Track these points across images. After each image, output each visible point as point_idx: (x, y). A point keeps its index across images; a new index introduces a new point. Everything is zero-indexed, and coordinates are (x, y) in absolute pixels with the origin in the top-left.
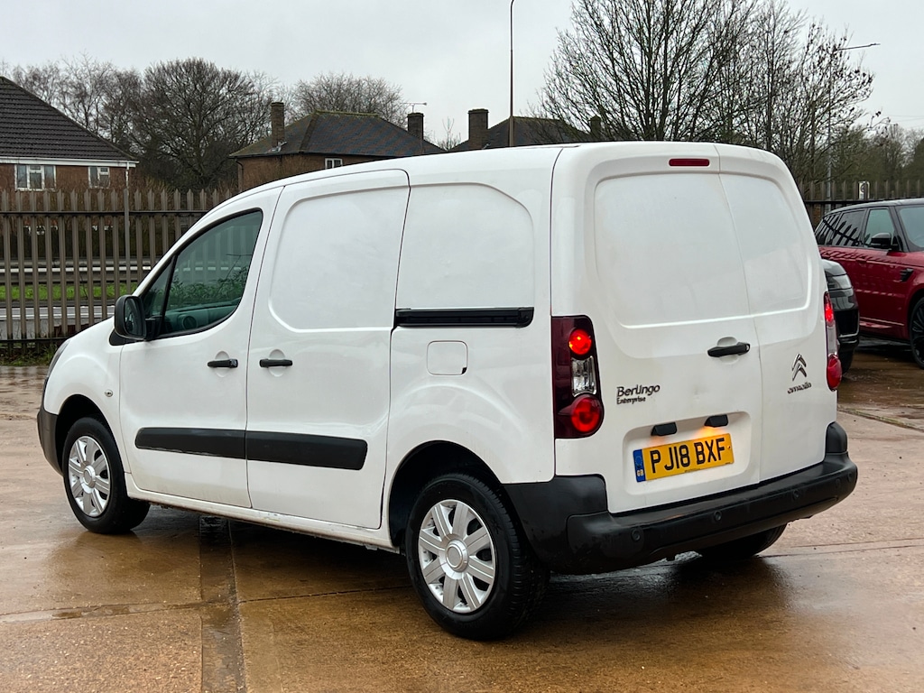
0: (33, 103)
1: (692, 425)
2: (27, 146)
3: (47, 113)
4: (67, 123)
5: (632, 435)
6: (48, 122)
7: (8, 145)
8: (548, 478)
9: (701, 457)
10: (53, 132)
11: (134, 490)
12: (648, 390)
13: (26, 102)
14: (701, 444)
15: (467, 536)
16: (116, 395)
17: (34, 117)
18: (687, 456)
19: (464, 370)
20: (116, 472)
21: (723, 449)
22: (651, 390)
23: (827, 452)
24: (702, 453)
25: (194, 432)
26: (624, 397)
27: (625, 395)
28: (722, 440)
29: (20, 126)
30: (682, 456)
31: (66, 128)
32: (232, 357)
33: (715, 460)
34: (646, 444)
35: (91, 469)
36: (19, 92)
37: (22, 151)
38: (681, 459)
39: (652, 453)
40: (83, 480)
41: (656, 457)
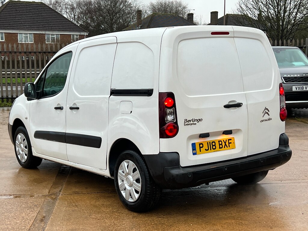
0: (52, 11)
1: (217, 134)
2: (50, 27)
3: (57, 15)
4: (64, 19)
5: (191, 137)
6: (58, 19)
7: (43, 27)
8: (157, 153)
9: (221, 146)
10: (59, 22)
11: (35, 153)
12: (197, 120)
13: (50, 11)
14: (221, 141)
15: (132, 173)
16: (28, 119)
17: (52, 17)
18: (215, 145)
19: (131, 112)
20: (29, 147)
21: (231, 143)
22: (198, 120)
23: (280, 144)
24: (222, 144)
25: (51, 133)
26: (187, 123)
27: (187, 122)
28: (231, 140)
29: (47, 20)
30: (213, 146)
31: (64, 21)
32: (61, 106)
33: (227, 147)
34: (197, 141)
35: (22, 145)
36: (47, 8)
37: (48, 29)
38: (212, 146)
39: (200, 144)
40: (20, 149)
41: (201, 146)
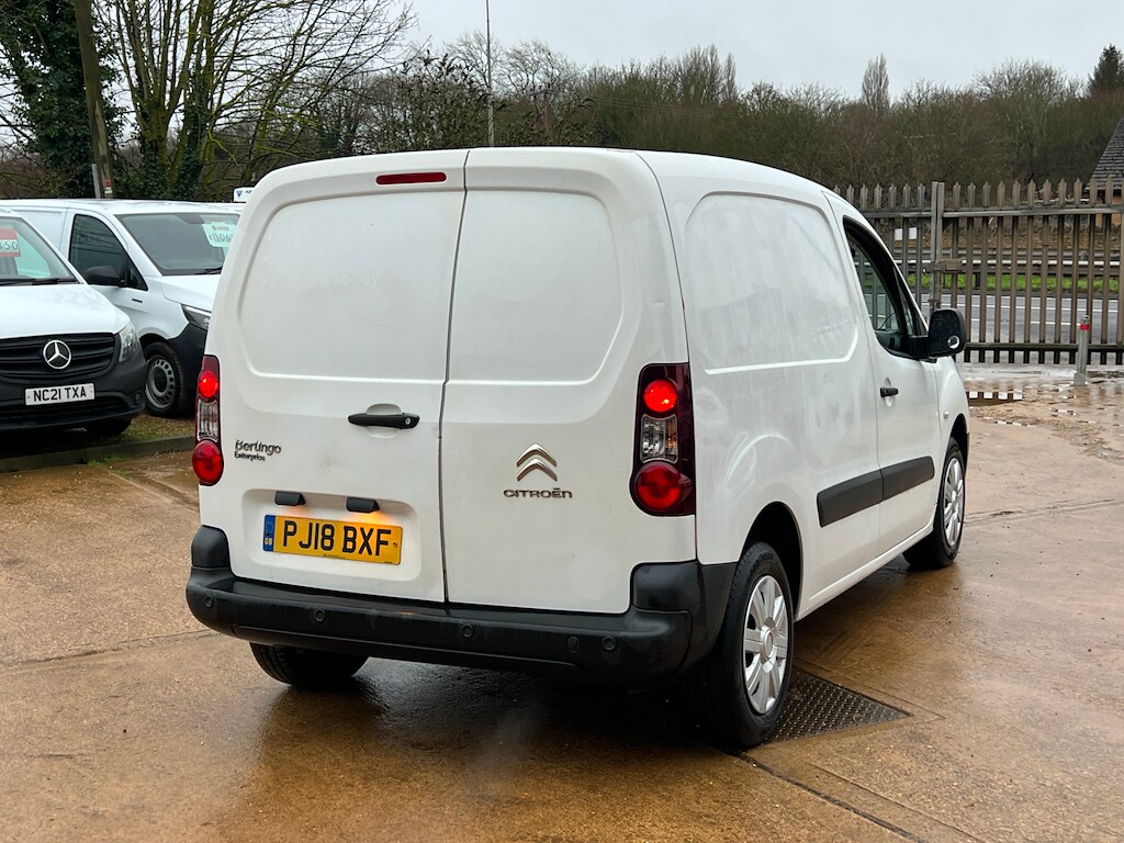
1: (328, 501)
5: (255, 496)
9: (350, 545)
12: (268, 449)
14: (354, 529)
18: (331, 538)
21: (386, 543)
22: (272, 449)
23: (632, 602)
24: (353, 540)
26: (242, 451)
27: (245, 450)
28: (389, 532)
30: (325, 537)
33: (370, 553)
38: (322, 540)
39: (287, 523)
41: (291, 528)
